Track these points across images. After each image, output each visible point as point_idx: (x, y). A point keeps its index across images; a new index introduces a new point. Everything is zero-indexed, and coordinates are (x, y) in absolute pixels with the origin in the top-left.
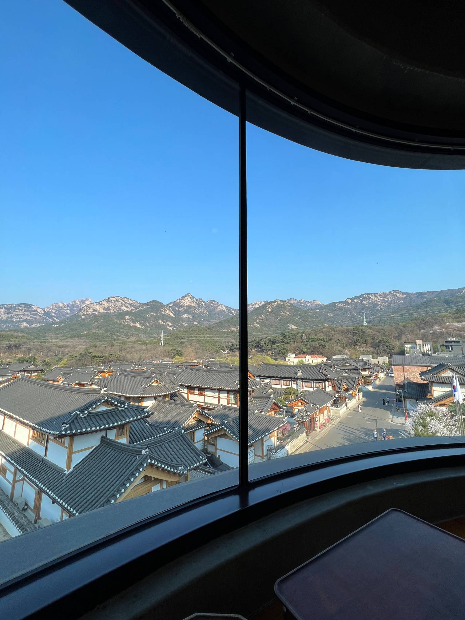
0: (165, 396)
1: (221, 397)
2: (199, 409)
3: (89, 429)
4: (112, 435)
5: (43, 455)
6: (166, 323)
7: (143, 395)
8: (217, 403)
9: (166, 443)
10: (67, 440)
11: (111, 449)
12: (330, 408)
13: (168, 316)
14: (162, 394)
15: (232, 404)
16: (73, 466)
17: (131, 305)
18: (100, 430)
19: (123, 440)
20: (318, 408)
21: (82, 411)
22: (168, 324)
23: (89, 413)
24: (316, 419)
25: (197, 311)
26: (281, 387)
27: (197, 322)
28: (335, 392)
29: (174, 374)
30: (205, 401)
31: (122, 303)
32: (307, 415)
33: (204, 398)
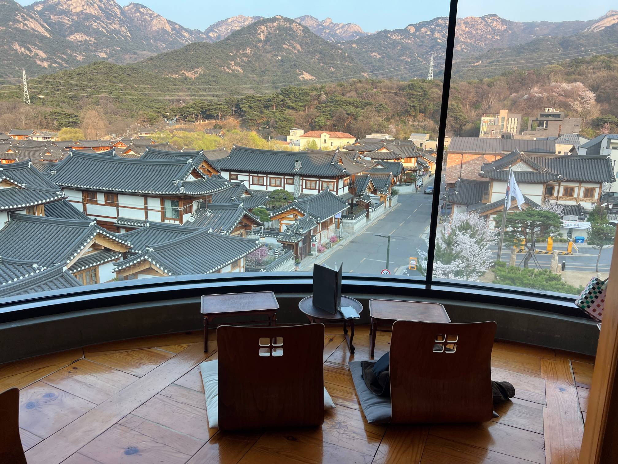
0: (33, 209)
1: (149, 208)
6: (31, 51)
8: (143, 219)
12: (340, 220)
13: (33, 35)
14: (24, 205)
15: (169, 219)
20: (319, 222)
22: (37, 54)
24: (314, 238)
26: (267, 189)
27: (106, 53)
28: (352, 196)
30: (120, 216)
32: (298, 232)
33: (118, 210)
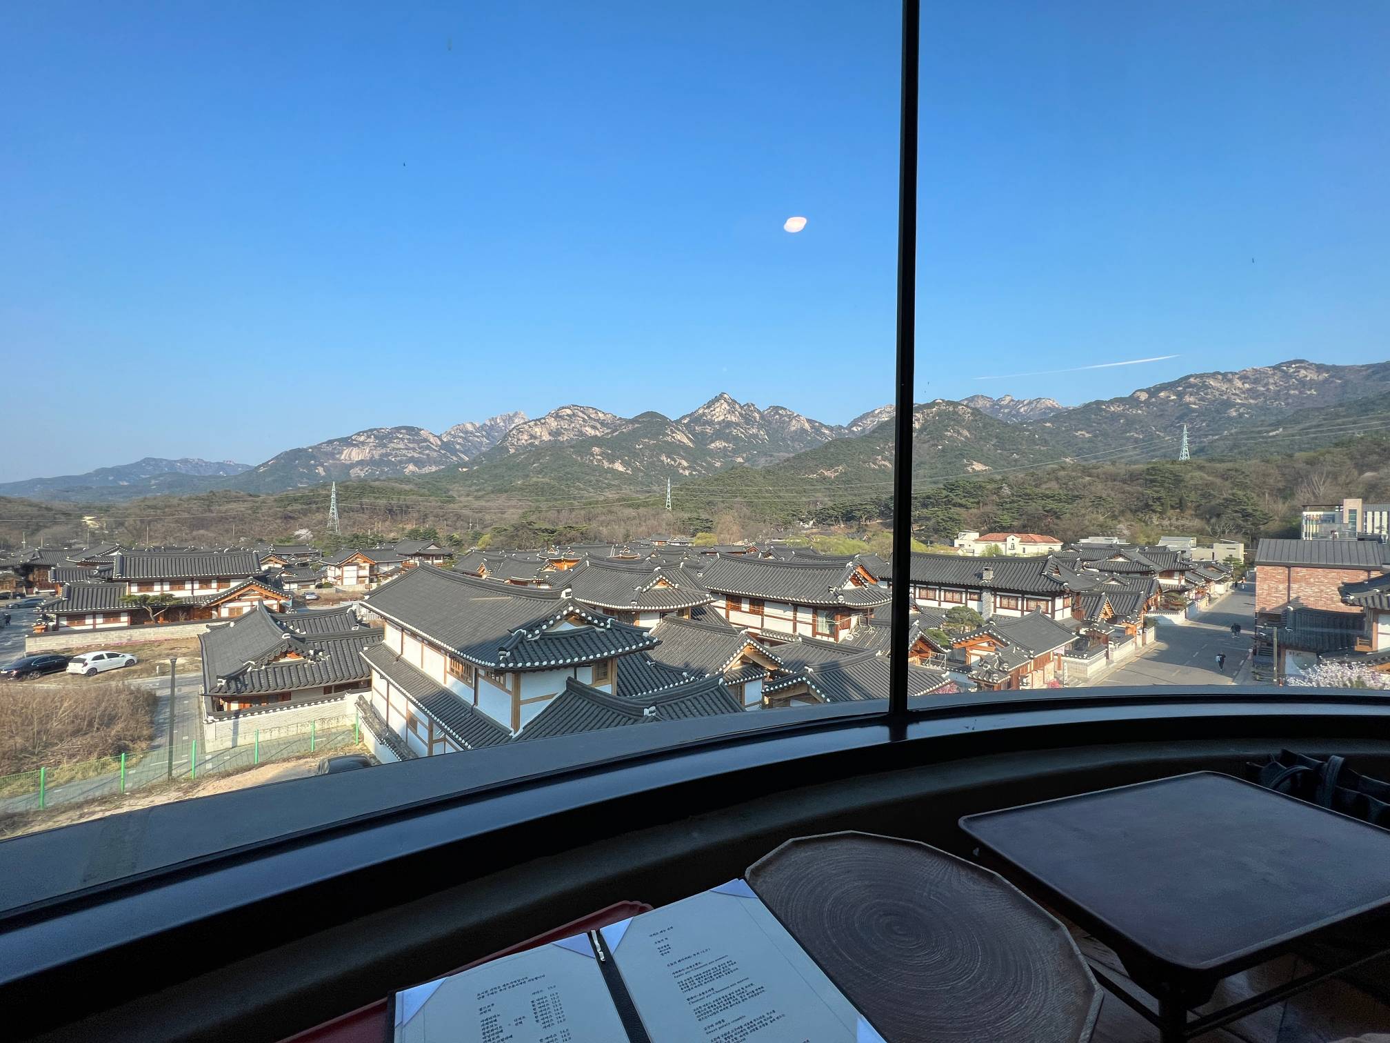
0: (681, 612)
1: (798, 619)
2: (751, 640)
3: (545, 663)
4: (586, 677)
5: (472, 703)
6: (675, 461)
7: (639, 607)
8: (790, 631)
9: (688, 700)
10: (509, 681)
11: (585, 703)
12: (1062, 658)
13: (679, 446)
14: (675, 607)
15: (822, 634)
16: (522, 725)
17: (603, 424)
18: (565, 666)
19: (607, 688)
20: (1032, 656)
21: (531, 630)
22: (680, 464)
23: (543, 634)
24: (1025, 680)
25: (742, 433)
26: (940, 605)
27: (743, 459)
28: (1079, 622)
29: (698, 568)
30: (765, 627)
31: (584, 420)
32: (1001, 669)
33: (762, 619)
